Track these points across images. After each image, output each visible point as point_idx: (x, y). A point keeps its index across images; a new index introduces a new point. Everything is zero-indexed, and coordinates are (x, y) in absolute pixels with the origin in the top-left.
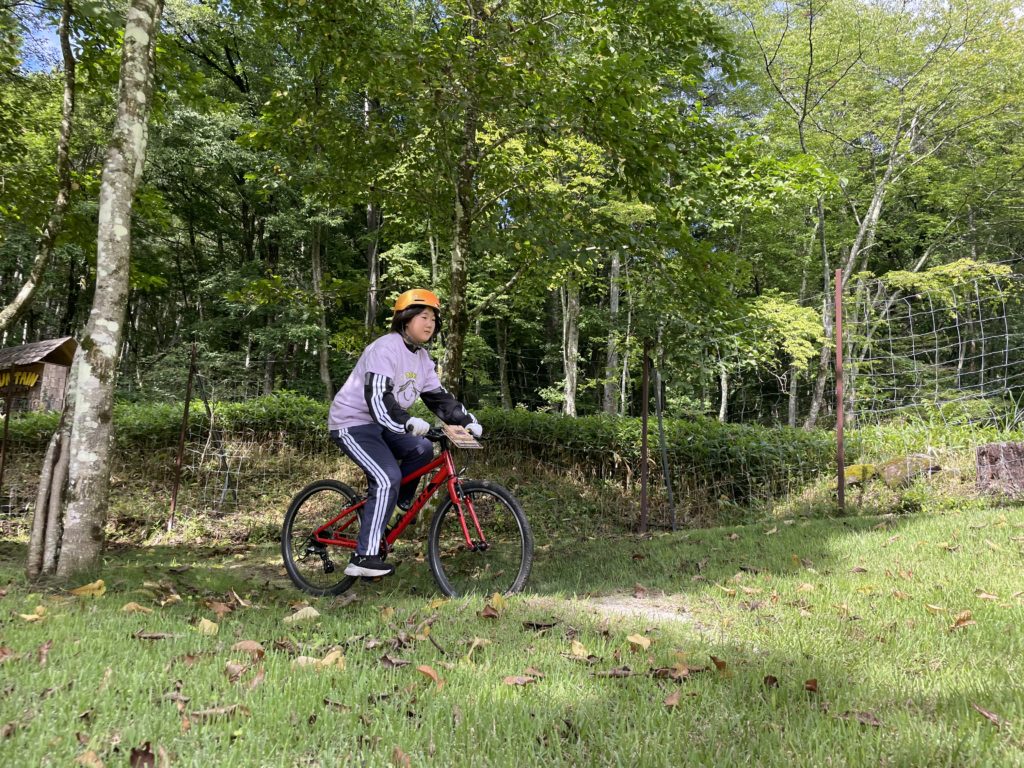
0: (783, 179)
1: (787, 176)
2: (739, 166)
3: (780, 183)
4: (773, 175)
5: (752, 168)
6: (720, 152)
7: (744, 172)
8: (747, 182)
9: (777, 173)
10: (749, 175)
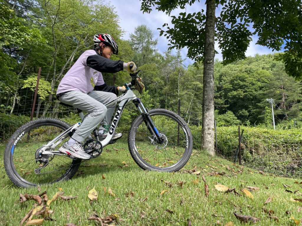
0: (28, 35)
1: (29, 34)
2: (14, 25)
3: (27, 36)
4: (25, 33)
5: (18, 28)
6: (8, 18)
7: (15, 28)
8: (15, 31)
9: (26, 32)
10: (16, 30)
